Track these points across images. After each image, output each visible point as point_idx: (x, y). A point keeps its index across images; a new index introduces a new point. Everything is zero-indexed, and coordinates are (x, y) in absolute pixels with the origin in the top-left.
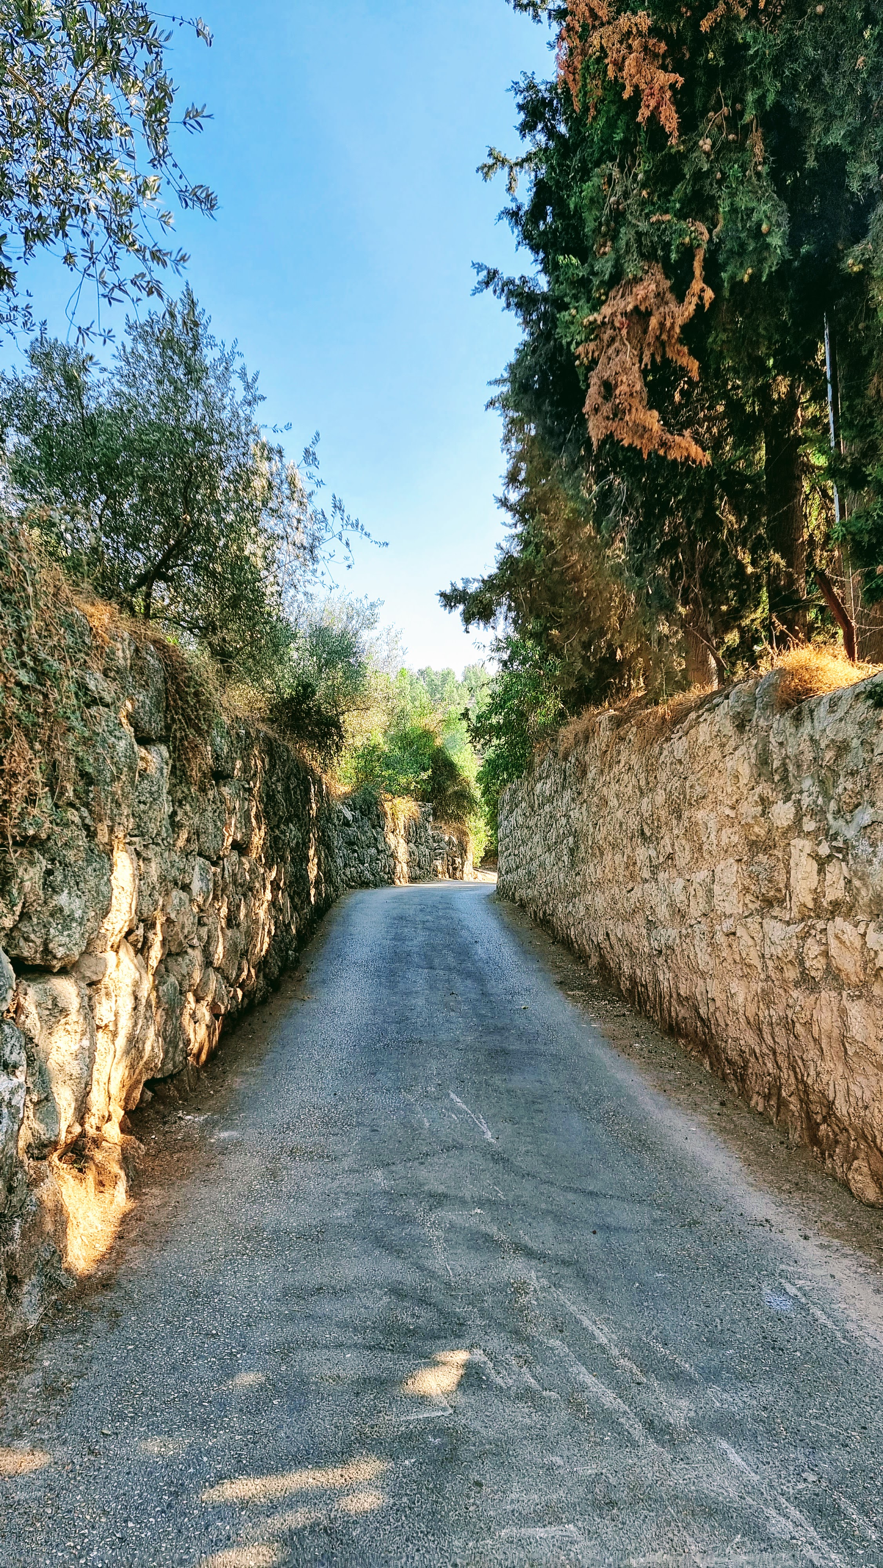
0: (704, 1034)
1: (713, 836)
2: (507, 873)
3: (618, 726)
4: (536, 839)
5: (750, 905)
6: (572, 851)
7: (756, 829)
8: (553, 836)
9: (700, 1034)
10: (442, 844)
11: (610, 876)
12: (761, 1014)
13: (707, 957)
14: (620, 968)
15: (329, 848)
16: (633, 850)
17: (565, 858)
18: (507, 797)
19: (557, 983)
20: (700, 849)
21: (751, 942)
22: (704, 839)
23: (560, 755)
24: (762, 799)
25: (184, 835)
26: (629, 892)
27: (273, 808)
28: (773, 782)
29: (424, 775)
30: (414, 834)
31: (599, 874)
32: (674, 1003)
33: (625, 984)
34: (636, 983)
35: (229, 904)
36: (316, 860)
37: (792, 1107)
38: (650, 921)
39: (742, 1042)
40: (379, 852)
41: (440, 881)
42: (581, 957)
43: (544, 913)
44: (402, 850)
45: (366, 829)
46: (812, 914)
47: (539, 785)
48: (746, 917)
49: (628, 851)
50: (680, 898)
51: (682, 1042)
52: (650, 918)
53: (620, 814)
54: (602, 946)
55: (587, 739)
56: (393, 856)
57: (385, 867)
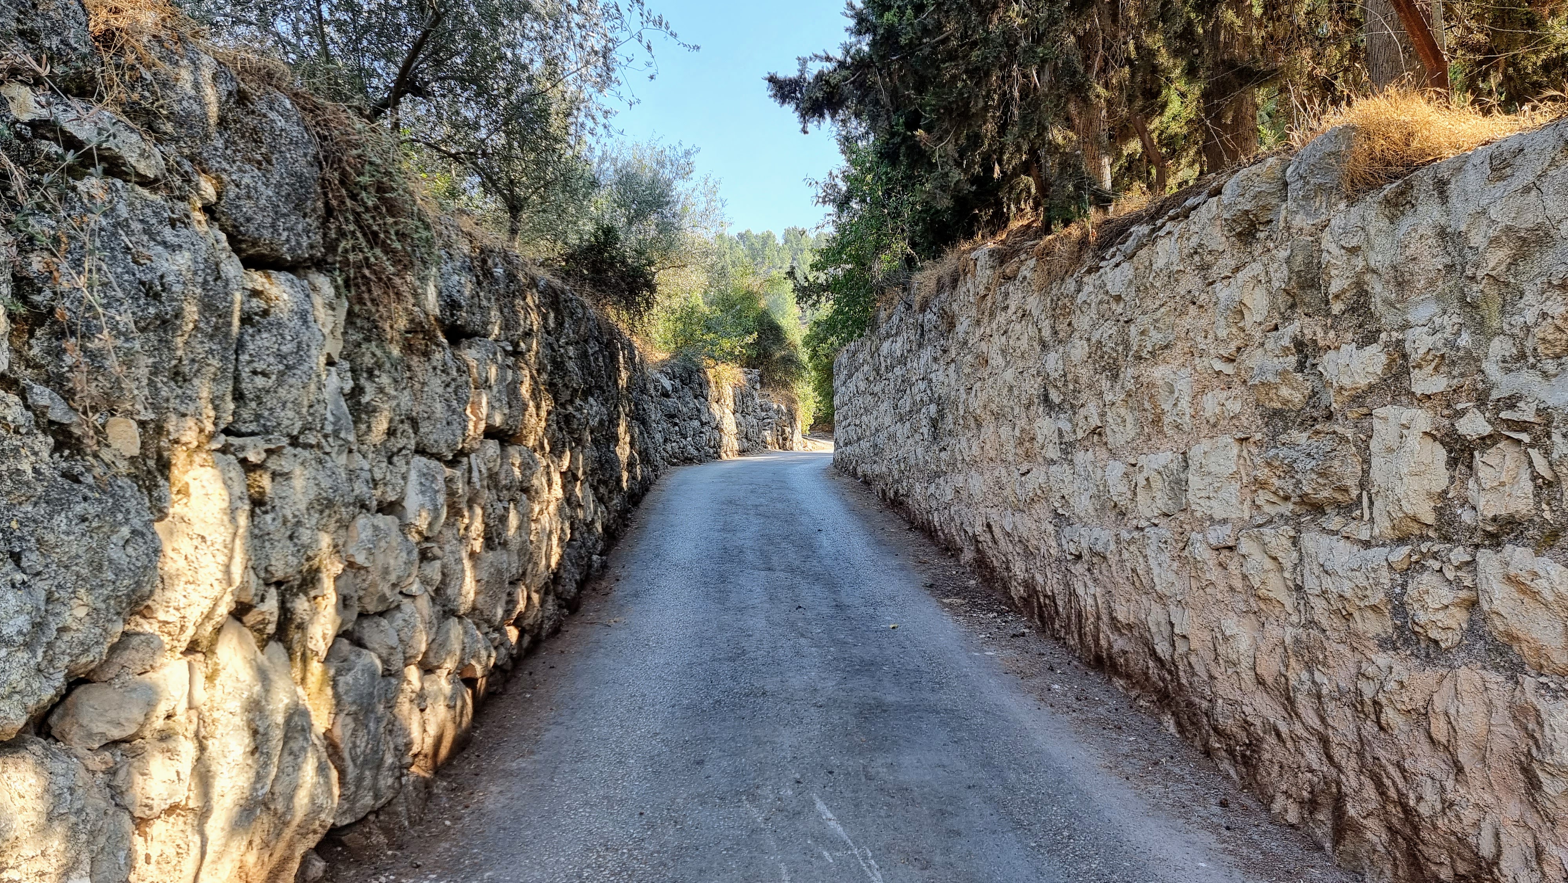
0: (1163, 680)
1: (1184, 404)
2: (846, 445)
3: (1002, 263)
4: (883, 407)
5: (1267, 508)
6: (934, 424)
7: (1285, 392)
8: (906, 404)
9: (1155, 678)
10: (771, 413)
11: (993, 454)
12: (1291, 675)
13: (1172, 577)
14: (1008, 569)
15: (643, 422)
16: (1030, 421)
17: (925, 430)
18: (844, 361)
19: (926, 586)
20: (1157, 421)
21: (1269, 564)
22: (1167, 407)
23: (916, 307)
24: (1300, 345)
25: (381, 425)
26: (1023, 475)
27: (562, 378)
28: (1328, 314)
29: (749, 339)
30: (742, 405)
31: (976, 451)
32: (1104, 627)
33: (1017, 591)
34: (1036, 592)
35: (486, 516)
36: (628, 439)
37: (1369, 835)
38: (1057, 515)
39: (1248, 710)
40: (703, 424)
41: (770, 453)
42: (950, 550)
43: (896, 493)
44: (729, 423)
45: (687, 399)
46: (1431, 533)
47: (886, 345)
48: (1260, 526)
49: (1022, 423)
50: (1119, 489)
51: (1118, 683)
52: (1060, 511)
53: (1009, 375)
54: (981, 539)
55: (955, 282)
56: (718, 428)
57: (710, 441)
